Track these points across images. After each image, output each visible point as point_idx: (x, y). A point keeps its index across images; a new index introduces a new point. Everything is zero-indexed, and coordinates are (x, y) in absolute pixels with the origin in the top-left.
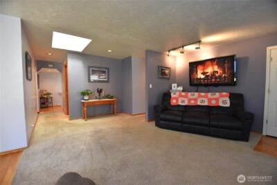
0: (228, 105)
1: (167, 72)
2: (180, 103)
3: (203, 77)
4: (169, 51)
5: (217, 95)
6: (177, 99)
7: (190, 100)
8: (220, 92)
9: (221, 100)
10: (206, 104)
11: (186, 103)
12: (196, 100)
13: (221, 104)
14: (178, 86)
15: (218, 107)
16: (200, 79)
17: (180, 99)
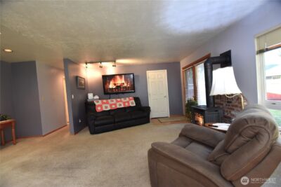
0: (134, 105)
1: (83, 82)
2: (104, 109)
3: (114, 87)
4: (86, 63)
5: (127, 99)
6: (101, 106)
7: (111, 105)
8: (128, 97)
9: (130, 102)
10: (122, 106)
11: (109, 109)
12: (115, 104)
13: (131, 105)
14: (94, 95)
15: (130, 107)
16: (112, 89)
17: (104, 106)
